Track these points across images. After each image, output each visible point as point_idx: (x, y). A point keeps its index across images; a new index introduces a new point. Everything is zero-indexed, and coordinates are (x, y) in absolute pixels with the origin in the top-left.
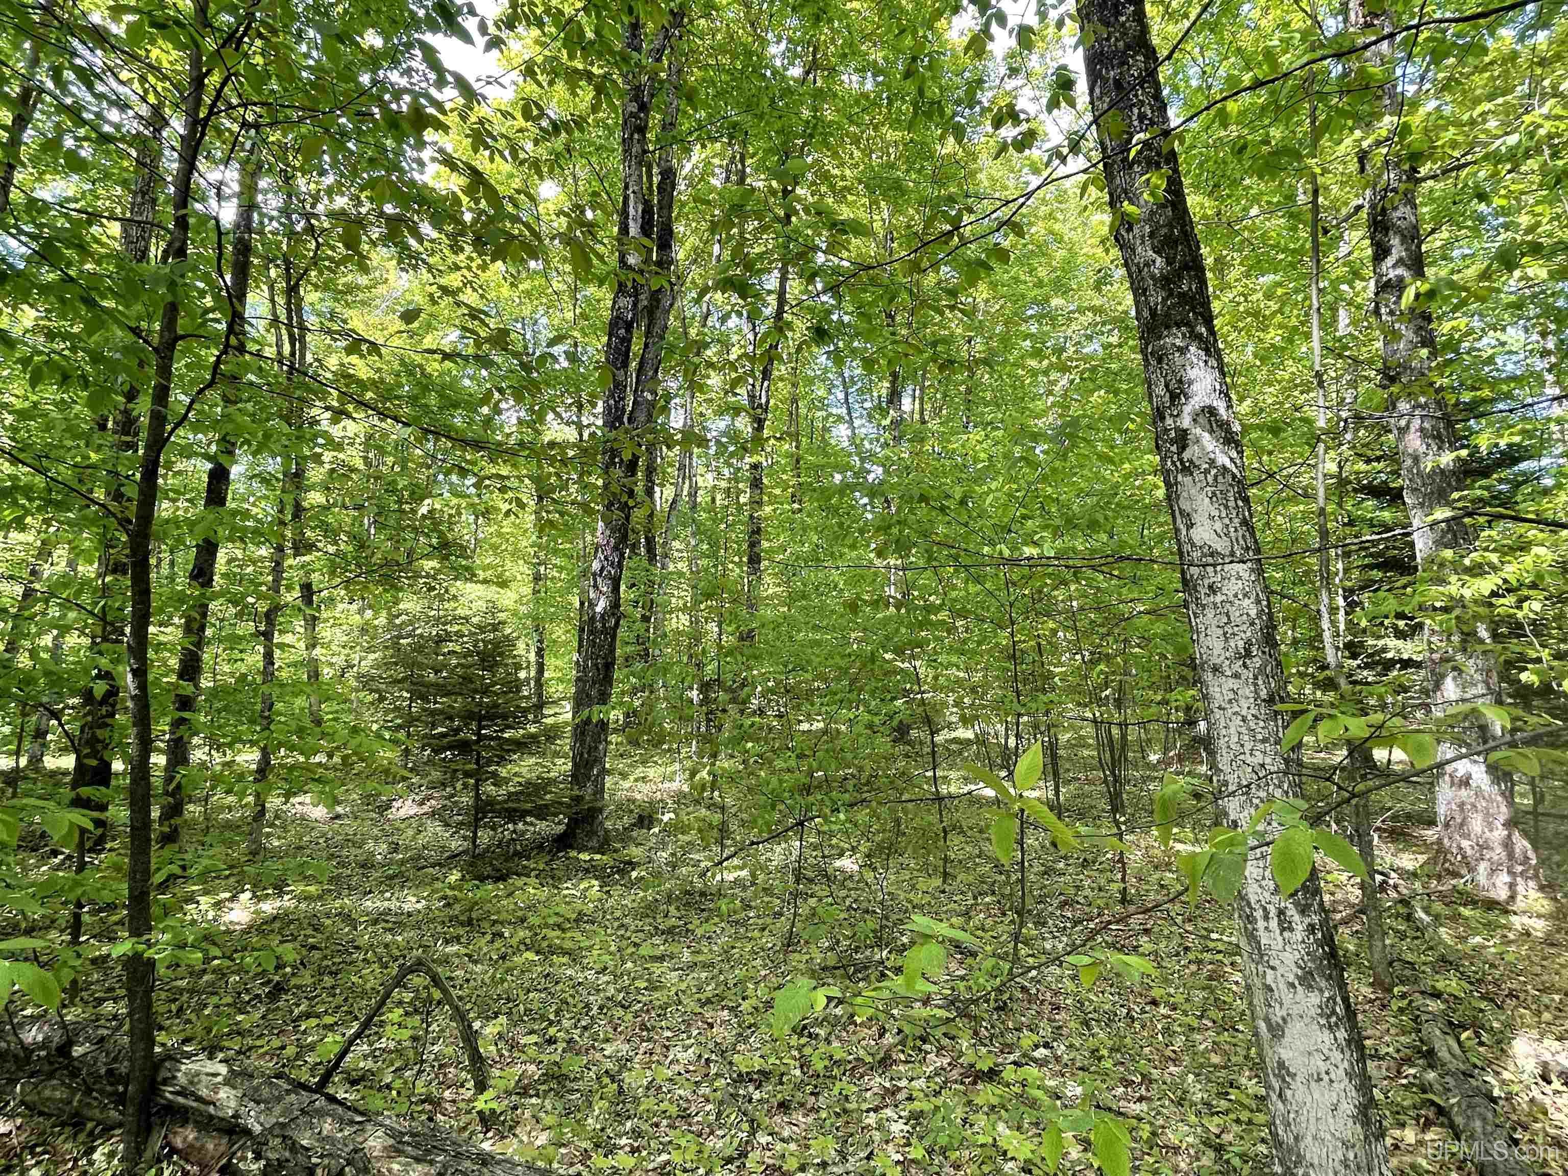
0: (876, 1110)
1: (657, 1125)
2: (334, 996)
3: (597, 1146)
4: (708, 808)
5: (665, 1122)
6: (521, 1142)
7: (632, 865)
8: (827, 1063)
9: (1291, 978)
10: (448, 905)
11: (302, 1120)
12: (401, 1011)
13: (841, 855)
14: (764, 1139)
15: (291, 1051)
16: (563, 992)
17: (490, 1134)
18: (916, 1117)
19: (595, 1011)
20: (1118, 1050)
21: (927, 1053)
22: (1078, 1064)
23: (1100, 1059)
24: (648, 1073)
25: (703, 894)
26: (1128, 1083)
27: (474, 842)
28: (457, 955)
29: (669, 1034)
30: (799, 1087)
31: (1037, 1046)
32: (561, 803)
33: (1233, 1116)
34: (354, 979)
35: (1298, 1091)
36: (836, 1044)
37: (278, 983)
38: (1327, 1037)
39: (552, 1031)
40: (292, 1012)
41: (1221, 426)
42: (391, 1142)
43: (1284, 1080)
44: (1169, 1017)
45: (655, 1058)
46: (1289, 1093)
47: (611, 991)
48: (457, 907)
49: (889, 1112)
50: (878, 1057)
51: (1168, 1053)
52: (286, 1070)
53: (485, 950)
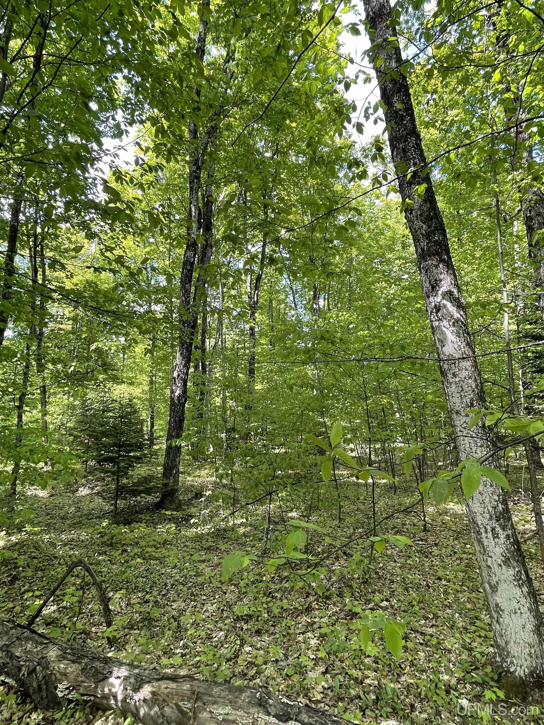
0: (303, 633)
1: (196, 643)
2: (42, 581)
3: (165, 653)
4: (229, 490)
5: (199, 641)
6: (128, 652)
7: (192, 517)
8: (280, 610)
9: (499, 561)
10: (102, 536)
11: (17, 643)
12: (74, 588)
13: (291, 511)
14: (247, 649)
15: (18, 609)
16: (155, 577)
17: (113, 649)
18: (323, 636)
19: (169, 587)
20: (422, 602)
21: (329, 605)
22: (402, 609)
23: (413, 606)
24: (193, 617)
25: (225, 530)
26: (426, 618)
27: (116, 506)
28: (104, 561)
29: (205, 598)
30: (266, 622)
31: (382, 601)
32: (158, 487)
33: (477, 634)
34: (52, 573)
35: (506, 619)
36: (285, 601)
37: (15, 575)
38: (518, 591)
39: (147, 597)
40: (20, 589)
41: (455, 300)
42: (61, 653)
43: (499, 613)
44: (447, 585)
45: (197, 609)
46: (501, 620)
47: (178, 577)
48: (106, 538)
49: (310, 634)
50: (305, 607)
51: (446, 603)
52: (15, 619)
53: (118, 558)
